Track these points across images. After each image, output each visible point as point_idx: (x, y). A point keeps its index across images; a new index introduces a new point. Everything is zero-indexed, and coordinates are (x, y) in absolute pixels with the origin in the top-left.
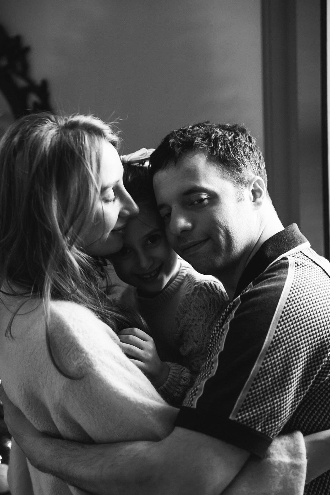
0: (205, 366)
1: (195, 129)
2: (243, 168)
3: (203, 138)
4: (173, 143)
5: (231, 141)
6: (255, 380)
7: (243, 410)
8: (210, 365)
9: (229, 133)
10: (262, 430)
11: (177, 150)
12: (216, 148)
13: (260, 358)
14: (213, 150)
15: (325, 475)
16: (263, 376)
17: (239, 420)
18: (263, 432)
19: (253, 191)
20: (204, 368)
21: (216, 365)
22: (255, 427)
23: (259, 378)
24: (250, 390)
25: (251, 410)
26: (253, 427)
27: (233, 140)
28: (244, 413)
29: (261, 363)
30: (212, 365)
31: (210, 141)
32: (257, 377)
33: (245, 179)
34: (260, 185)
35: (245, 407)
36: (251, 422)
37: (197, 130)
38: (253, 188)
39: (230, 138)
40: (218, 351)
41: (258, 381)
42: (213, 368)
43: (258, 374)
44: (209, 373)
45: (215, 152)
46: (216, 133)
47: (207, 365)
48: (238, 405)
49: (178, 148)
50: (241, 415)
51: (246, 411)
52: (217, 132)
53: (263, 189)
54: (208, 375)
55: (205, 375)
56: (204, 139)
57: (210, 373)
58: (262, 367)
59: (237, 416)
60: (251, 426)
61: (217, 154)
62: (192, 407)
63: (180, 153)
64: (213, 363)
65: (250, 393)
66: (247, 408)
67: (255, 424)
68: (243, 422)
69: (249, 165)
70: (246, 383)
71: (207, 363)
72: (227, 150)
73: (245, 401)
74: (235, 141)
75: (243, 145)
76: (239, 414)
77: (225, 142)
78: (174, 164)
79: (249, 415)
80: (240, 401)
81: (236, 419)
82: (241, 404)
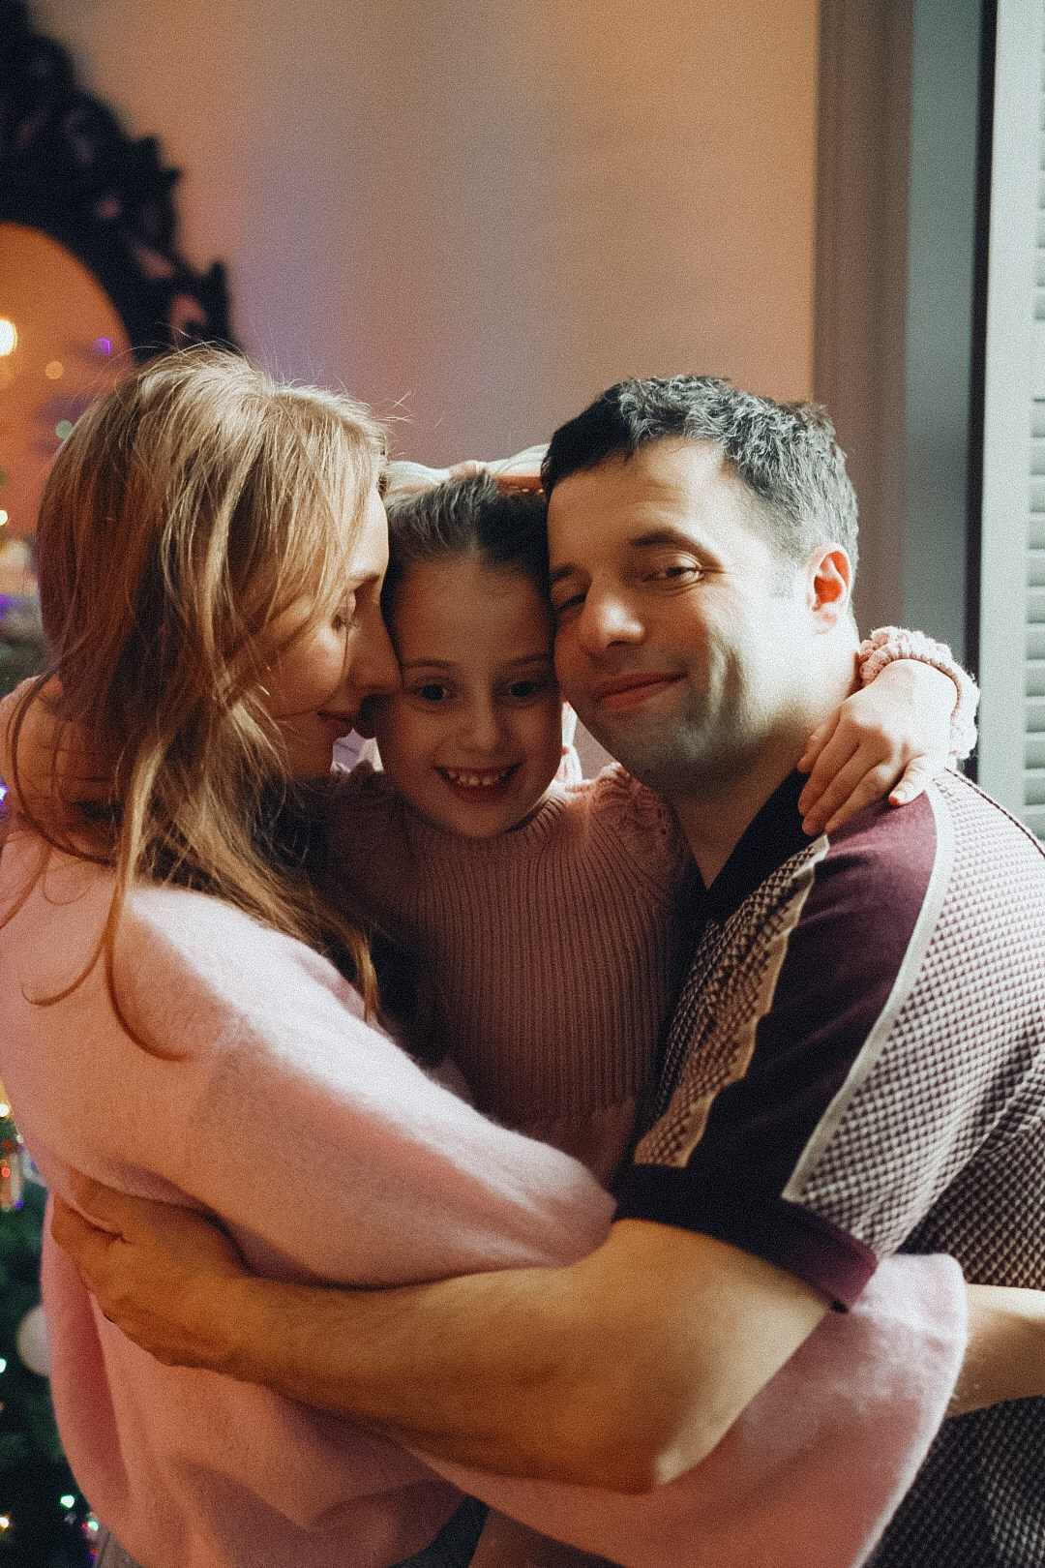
0: (709, 1054)
1: (693, 384)
2: (805, 512)
3: (712, 410)
4: (630, 404)
5: (784, 436)
6: (859, 1093)
7: (823, 1174)
8: (725, 1052)
9: (782, 415)
10: (865, 1237)
11: (638, 425)
12: (743, 443)
13: (876, 1036)
14: (734, 446)
15: (983, 1417)
16: (879, 1086)
17: (808, 1202)
18: (867, 1242)
19: (817, 581)
20: (702, 1062)
21: (746, 1053)
22: (850, 1227)
23: (868, 1090)
24: (844, 1121)
25: (845, 1177)
26: (844, 1226)
27: (791, 436)
28: (825, 1184)
29: (880, 1049)
30: (731, 1053)
31: (730, 421)
32: (864, 1087)
33: (804, 543)
34: (838, 569)
35: (828, 1167)
36: (841, 1212)
37: (699, 388)
38: (820, 574)
39: (783, 428)
40: (748, 1014)
41: (866, 1096)
42: (735, 1060)
43: (868, 1080)
44: (722, 1072)
45: (740, 453)
46: (748, 406)
47: (714, 1053)
48: (810, 1160)
49: (642, 419)
50: (815, 1188)
51: (829, 1178)
52: (751, 403)
53: (846, 581)
54: (720, 1080)
55: (710, 1079)
56: (713, 414)
57: (728, 1074)
58: (883, 1059)
59: (805, 1192)
60: (841, 1221)
61: (743, 459)
62: (673, 1165)
63: (643, 433)
64: (736, 1045)
65: (842, 1128)
66: (833, 1170)
67: (850, 1218)
68: (820, 1208)
69: (821, 511)
70: (835, 1101)
71: (718, 1045)
72: (773, 457)
73: (829, 1149)
74: (796, 439)
75: (814, 455)
76: (810, 1185)
77: (766, 436)
78: (623, 459)
79: (838, 1191)
80: (815, 1149)
81: (802, 1200)
82: (817, 1158)
